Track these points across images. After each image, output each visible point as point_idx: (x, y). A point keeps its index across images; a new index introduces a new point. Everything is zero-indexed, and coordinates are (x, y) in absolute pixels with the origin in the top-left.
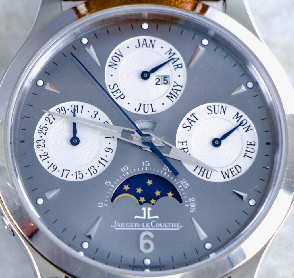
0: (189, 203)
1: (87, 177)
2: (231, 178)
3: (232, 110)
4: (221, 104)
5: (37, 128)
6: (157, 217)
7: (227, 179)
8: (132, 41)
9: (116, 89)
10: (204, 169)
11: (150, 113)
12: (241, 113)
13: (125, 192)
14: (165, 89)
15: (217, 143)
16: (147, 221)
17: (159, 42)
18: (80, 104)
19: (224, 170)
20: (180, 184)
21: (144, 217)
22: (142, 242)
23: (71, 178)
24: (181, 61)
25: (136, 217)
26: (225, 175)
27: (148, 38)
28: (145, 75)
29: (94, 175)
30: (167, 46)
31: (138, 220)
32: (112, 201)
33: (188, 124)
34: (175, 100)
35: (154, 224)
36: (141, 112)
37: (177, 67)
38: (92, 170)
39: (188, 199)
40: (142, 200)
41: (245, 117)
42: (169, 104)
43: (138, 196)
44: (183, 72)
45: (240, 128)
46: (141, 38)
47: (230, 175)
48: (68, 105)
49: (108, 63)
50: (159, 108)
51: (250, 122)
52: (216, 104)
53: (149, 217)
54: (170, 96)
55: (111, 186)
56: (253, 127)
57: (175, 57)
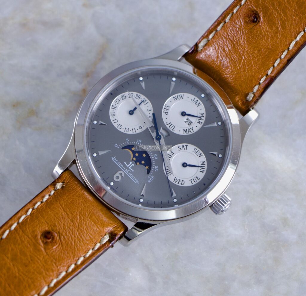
0: (150, 177)
1: (122, 130)
2: (177, 184)
3: (203, 158)
4: (201, 152)
5: (122, 94)
6: (133, 171)
7: (174, 183)
8: (192, 97)
9: (167, 108)
11: (171, 129)
12: (206, 163)
13: (131, 150)
14: (186, 126)
15: (185, 165)
16: (128, 168)
17: (202, 107)
18: (148, 101)
19: (177, 178)
20: (154, 167)
21: (128, 166)
22: (117, 174)
23: (115, 125)
24: (203, 122)
25: (125, 163)
26: (175, 180)
27: (199, 101)
28: (184, 114)
29: (125, 132)
30: (203, 111)
31: (124, 165)
32: (123, 148)
33: (181, 147)
34: (185, 134)
35: (129, 172)
36: (168, 126)
37: (199, 122)
38: (126, 130)
39: (151, 175)
40: (135, 159)
41: (206, 166)
42: (182, 133)
43: (134, 156)
44: (199, 126)
45: (200, 168)
46: (197, 99)
47: (177, 182)
48: (143, 97)
49: (174, 96)
50: (176, 131)
51: (205, 170)
52: (200, 150)
53: (130, 168)
54: (185, 131)
55: (128, 142)
56: (205, 172)
57: (202, 118)
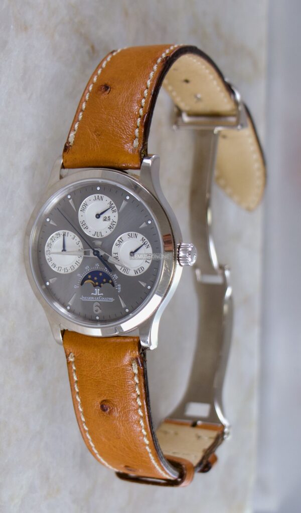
0: (117, 287)
1: (70, 271)
2: (139, 274)
3: (140, 236)
4: (134, 233)
5: (47, 244)
6: (102, 294)
7: (137, 275)
8: (92, 197)
9: (84, 223)
10: (126, 269)
11: (100, 237)
12: (145, 238)
13: (89, 279)
14: (108, 223)
16: (97, 296)
17: (105, 198)
18: (67, 231)
19: (136, 269)
20: (113, 277)
21: (96, 294)
22: (95, 308)
23: (62, 272)
24: (115, 208)
25: (92, 294)
26: (136, 272)
27: (100, 195)
28: (98, 216)
29: (73, 270)
30: (109, 200)
31: (93, 296)
32: (82, 284)
33: (118, 243)
34: (112, 230)
35: (101, 298)
36: (96, 237)
37: (114, 211)
38: (72, 268)
39: (117, 285)
40: (97, 284)
41: (146, 240)
42: (109, 232)
43: (95, 281)
44: (116, 214)
45: (144, 246)
46: (96, 195)
47: (139, 272)
48: (61, 232)
49: (80, 209)
50: (105, 235)
51: (149, 243)
52: (132, 232)
53: (98, 294)
54: (110, 228)
55: (81, 277)
56: (150, 245)
57: (113, 206)
